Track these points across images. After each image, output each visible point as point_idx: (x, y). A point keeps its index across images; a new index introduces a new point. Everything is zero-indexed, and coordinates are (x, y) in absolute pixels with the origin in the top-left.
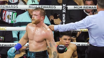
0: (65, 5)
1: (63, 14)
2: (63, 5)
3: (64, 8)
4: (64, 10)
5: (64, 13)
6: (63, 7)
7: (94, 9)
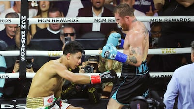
0: (25, 17)
1: (22, 31)
2: (22, 17)
3: (24, 22)
4: (23, 25)
5: (23, 29)
6: (21, 21)
7: (67, 22)
